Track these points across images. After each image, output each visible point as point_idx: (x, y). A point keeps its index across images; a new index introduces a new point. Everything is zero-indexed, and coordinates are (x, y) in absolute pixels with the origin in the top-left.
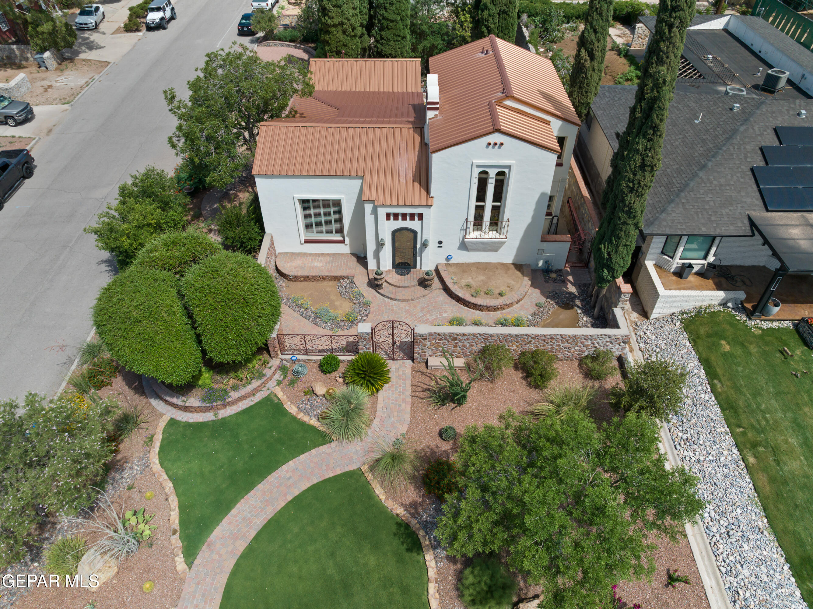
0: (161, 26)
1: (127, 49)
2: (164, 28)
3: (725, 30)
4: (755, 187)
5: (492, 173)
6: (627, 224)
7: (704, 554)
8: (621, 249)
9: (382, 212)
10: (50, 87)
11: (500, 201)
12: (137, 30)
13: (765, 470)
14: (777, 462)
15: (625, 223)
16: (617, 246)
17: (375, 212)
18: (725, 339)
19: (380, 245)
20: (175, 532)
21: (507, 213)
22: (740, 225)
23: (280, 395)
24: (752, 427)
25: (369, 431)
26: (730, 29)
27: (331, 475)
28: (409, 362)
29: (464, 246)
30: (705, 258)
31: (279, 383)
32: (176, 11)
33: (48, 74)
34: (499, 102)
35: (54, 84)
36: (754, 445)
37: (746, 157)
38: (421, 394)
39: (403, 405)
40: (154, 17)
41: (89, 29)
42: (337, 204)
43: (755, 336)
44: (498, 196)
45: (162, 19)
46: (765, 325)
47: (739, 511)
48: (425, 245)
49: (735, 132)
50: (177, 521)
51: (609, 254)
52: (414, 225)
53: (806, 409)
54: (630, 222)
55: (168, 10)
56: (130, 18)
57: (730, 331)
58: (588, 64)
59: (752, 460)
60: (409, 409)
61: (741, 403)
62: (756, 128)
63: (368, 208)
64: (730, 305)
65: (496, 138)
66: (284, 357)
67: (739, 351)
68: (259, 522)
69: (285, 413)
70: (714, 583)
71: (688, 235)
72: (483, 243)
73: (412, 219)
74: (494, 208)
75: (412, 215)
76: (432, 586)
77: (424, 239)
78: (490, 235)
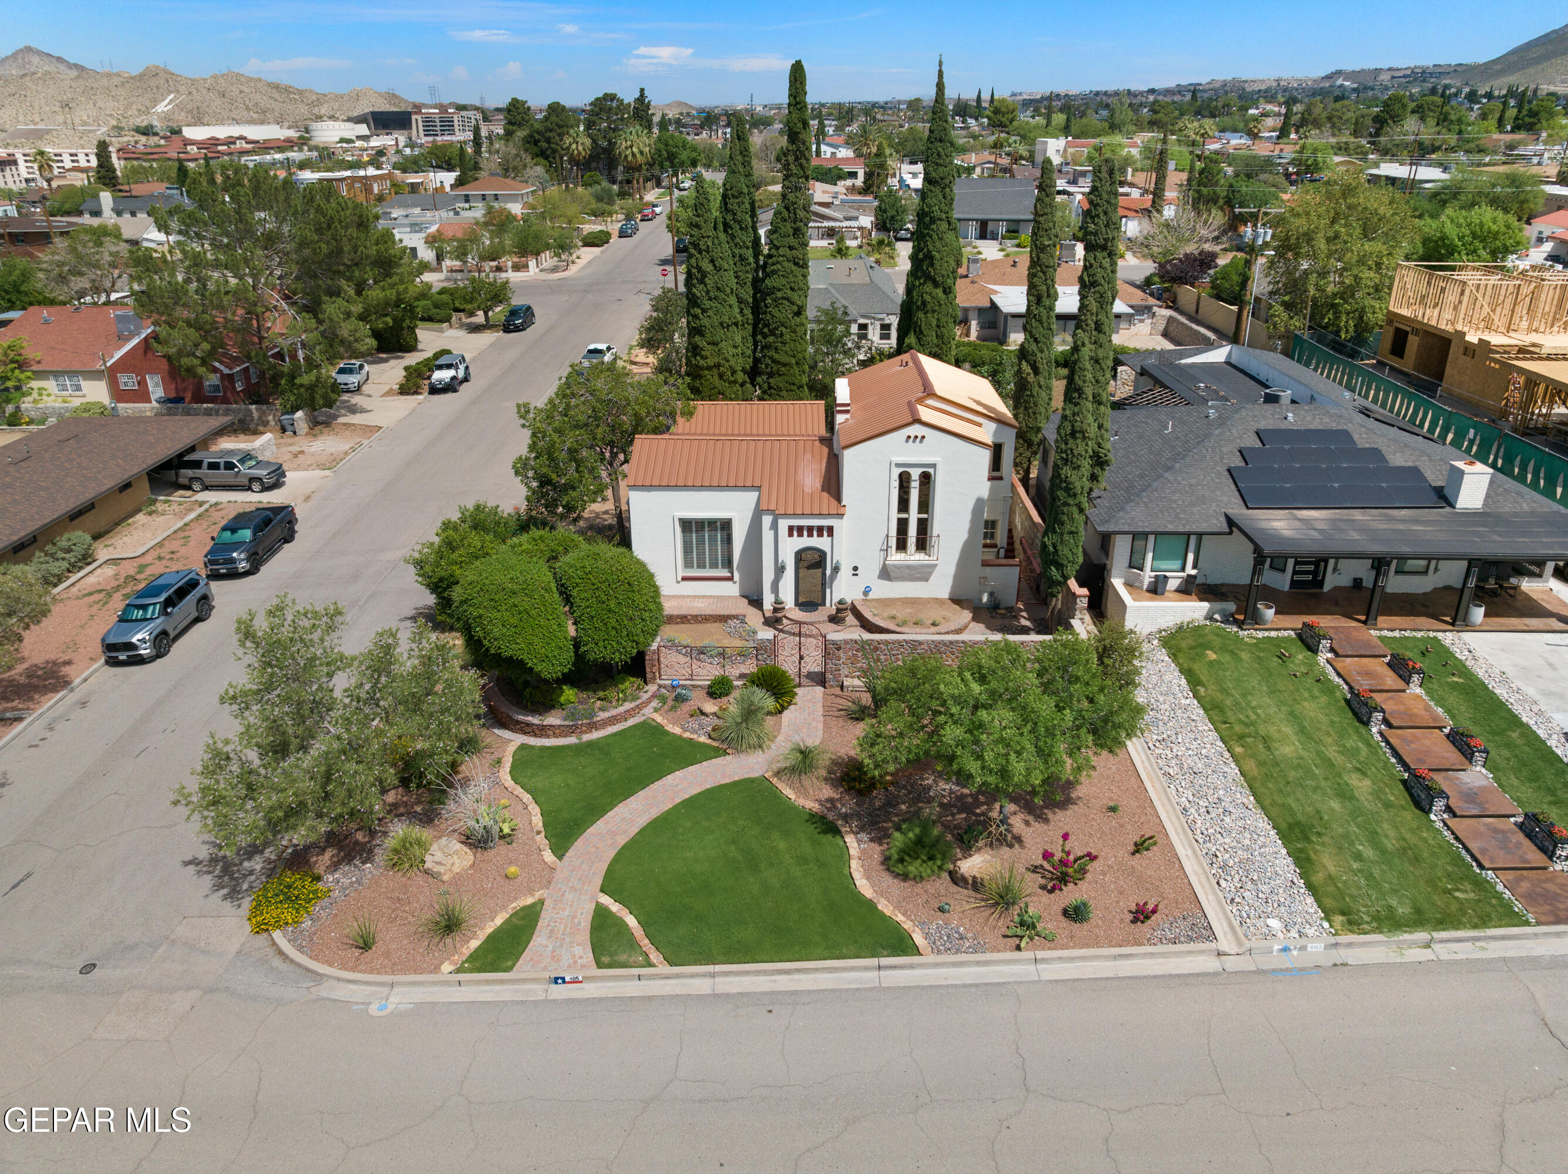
0: (450, 387)
1: (403, 413)
2: (455, 391)
3: (1228, 363)
4: (1233, 486)
5: (915, 474)
6: (1069, 505)
7: (1180, 831)
8: (1066, 537)
9: (784, 524)
10: (302, 452)
11: (927, 512)
12: (416, 393)
13: (1253, 756)
14: (1269, 748)
15: (1066, 504)
17: (774, 526)
18: (1211, 649)
19: (780, 570)
20: (539, 833)
21: (937, 527)
22: (1215, 522)
23: (659, 719)
24: (1241, 721)
25: (773, 746)
26: (1233, 361)
27: (727, 781)
28: (819, 690)
29: (886, 573)
30: (1183, 569)
31: (656, 710)
32: (471, 370)
33: (296, 439)
34: (920, 401)
35: (306, 449)
36: (1241, 737)
37: (1222, 458)
38: (836, 714)
39: (814, 724)
40: (442, 376)
41: (348, 391)
42: (726, 525)
43: (1247, 644)
44: (925, 505)
45: (453, 378)
46: (1260, 635)
47: (1221, 792)
48: (836, 569)
49: (1208, 436)
50: (541, 824)
51: (1055, 547)
52: (821, 543)
53: (1306, 704)
54: (1071, 501)
55: (462, 367)
56: (408, 378)
57: (1217, 642)
58: (1031, 378)
59: (1238, 750)
60: (821, 726)
61: (1228, 702)
62: (1234, 431)
63: (767, 520)
64: (1217, 616)
65: (916, 430)
66: (662, 682)
67: (1226, 658)
68: (642, 821)
69: (667, 733)
70: (1190, 852)
71: (1157, 534)
72: (908, 567)
73: (820, 535)
74: (921, 521)
75: (820, 529)
76: (855, 862)
77: (837, 561)
78: (922, 555)
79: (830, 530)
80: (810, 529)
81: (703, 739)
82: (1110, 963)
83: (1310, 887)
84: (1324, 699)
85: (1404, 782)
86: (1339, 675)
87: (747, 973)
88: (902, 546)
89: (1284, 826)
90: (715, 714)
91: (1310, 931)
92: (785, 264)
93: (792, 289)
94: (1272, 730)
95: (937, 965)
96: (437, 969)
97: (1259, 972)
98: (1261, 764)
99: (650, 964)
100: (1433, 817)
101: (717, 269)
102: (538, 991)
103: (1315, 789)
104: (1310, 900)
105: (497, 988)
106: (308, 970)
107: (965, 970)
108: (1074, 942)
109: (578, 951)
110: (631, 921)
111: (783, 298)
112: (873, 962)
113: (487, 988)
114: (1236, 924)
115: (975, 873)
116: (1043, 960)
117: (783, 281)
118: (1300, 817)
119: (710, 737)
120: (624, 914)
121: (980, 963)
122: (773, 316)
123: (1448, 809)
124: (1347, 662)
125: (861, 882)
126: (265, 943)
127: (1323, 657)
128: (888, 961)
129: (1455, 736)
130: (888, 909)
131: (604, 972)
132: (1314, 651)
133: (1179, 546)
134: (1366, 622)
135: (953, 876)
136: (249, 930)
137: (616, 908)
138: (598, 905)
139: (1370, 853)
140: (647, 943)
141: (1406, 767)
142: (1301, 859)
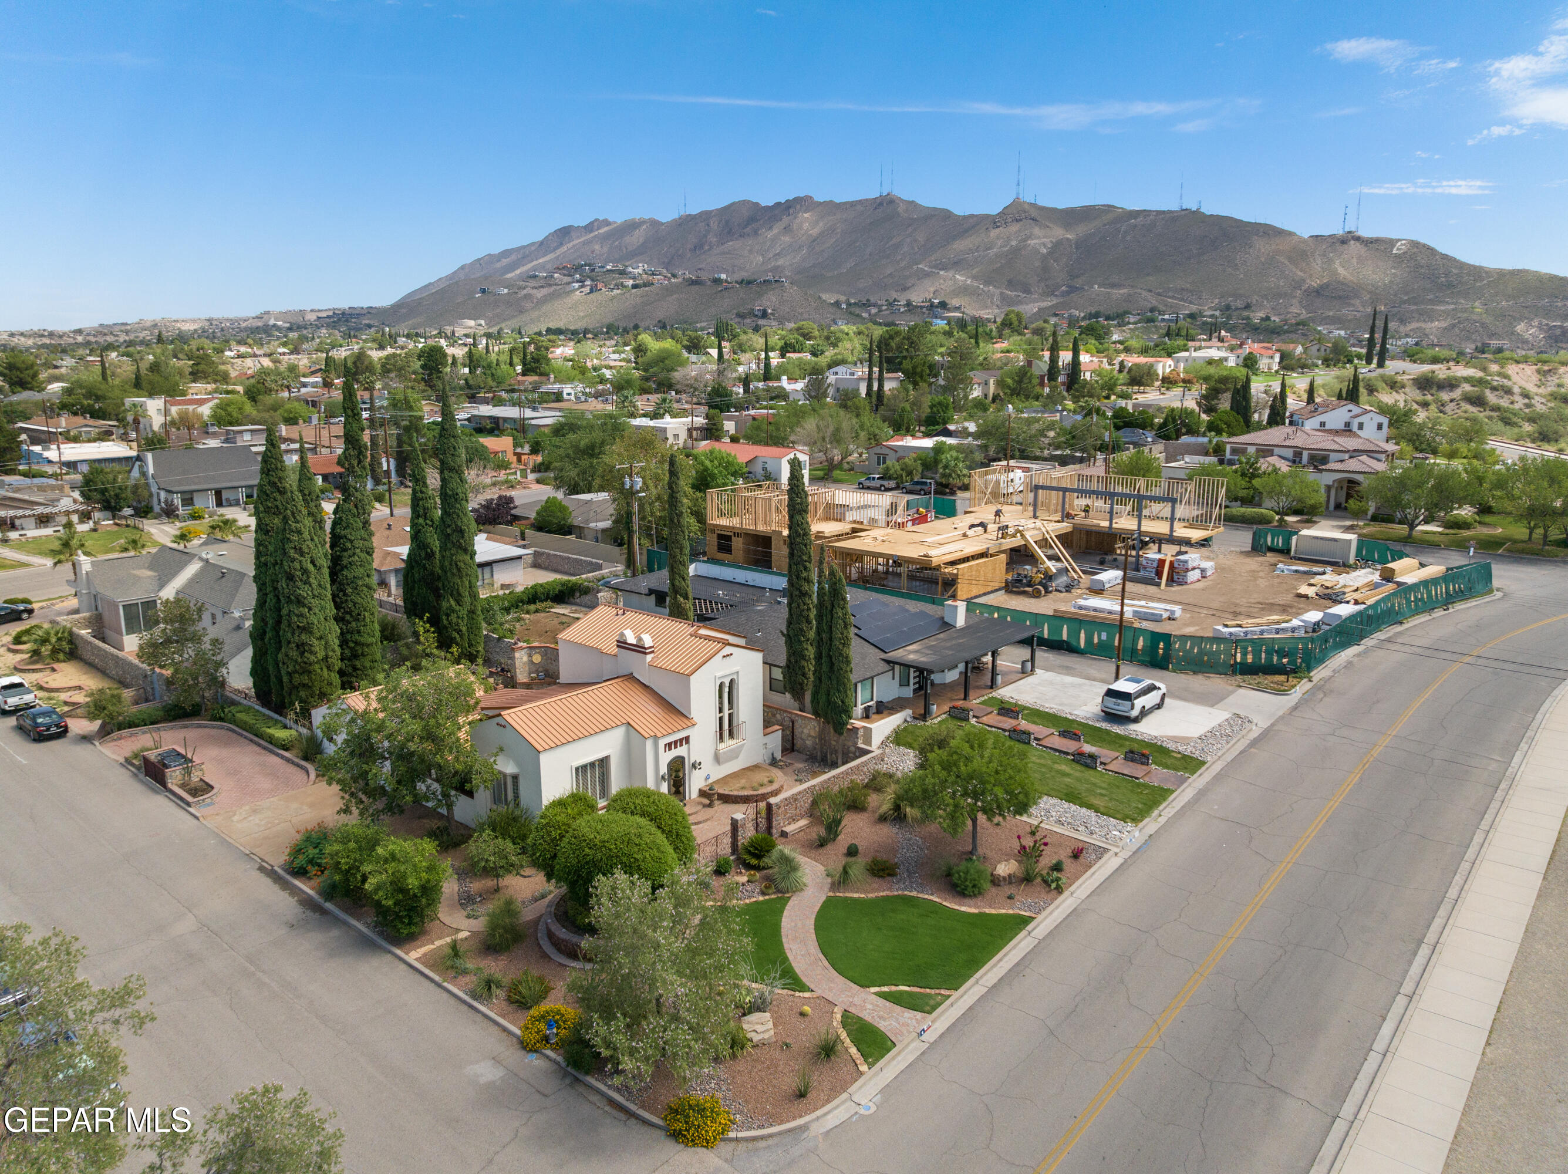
3: (697, 575)
4: (867, 643)
5: (727, 683)
9: (662, 743)
11: (732, 708)
19: (661, 780)
20: (773, 990)
21: (738, 719)
22: (881, 665)
26: (700, 573)
27: (817, 908)
30: (872, 699)
44: (732, 703)
48: (691, 770)
64: (908, 719)
65: (727, 650)
68: (815, 950)
69: (735, 908)
72: (731, 750)
73: (681, 745)
74: (730, 715)
75: (681, 740)
76: (944, 903)
77: (692, 761)
78: (732, 742)
79: (687, 739)
80: (676, 742)
81: (761, 898)
82: (1091, 880)
83: (1103, 814)
85: (1073, 760)
87: (989, 971)
88: (722, 738)
89: (1064, 797)
90: (747, 881)
91: (1128, 829)
96: (861, 1073)
97: (1134, 853)
99: (949, 996)
100: (1099, 769)
101: (319, 569)
102: (920, 1045)
103: (1053, 777)
104: (1112, 819)
105: (899, 1058)
106: (790, 1130)
107: (1055, 914)
108: (1072, 880)
109: (907, 1015)
110: (902, 988)
111: (363, 585)
112: (1024, 932)
113: (895, 1062)
114: (1105, 840)
115: (1008, 872)
116: (1075, 892)
117: (361, 570)
118: (1064, 791)
119: (763, 893)
120: (894, 988)
121: (1057, 908)
122: (355, 604)
123: (1102, 763)
124: (985, 719)
125: (963, 909)
126: (733, 1144)
127: (973, 721)
128: (1029, 927)
129: (1063, 734)
130: (993, 911)
131: (935, 1014)
132: (967, 720)
133: (869, 686)
134: (965, 699)
135: (996, 881)
136: (704, 1150)
137: (885, 989)
138: (875, 993)
139: (1103, 792)
140: (928, 990)
141: (1067, 754)
142: (1089, 806)
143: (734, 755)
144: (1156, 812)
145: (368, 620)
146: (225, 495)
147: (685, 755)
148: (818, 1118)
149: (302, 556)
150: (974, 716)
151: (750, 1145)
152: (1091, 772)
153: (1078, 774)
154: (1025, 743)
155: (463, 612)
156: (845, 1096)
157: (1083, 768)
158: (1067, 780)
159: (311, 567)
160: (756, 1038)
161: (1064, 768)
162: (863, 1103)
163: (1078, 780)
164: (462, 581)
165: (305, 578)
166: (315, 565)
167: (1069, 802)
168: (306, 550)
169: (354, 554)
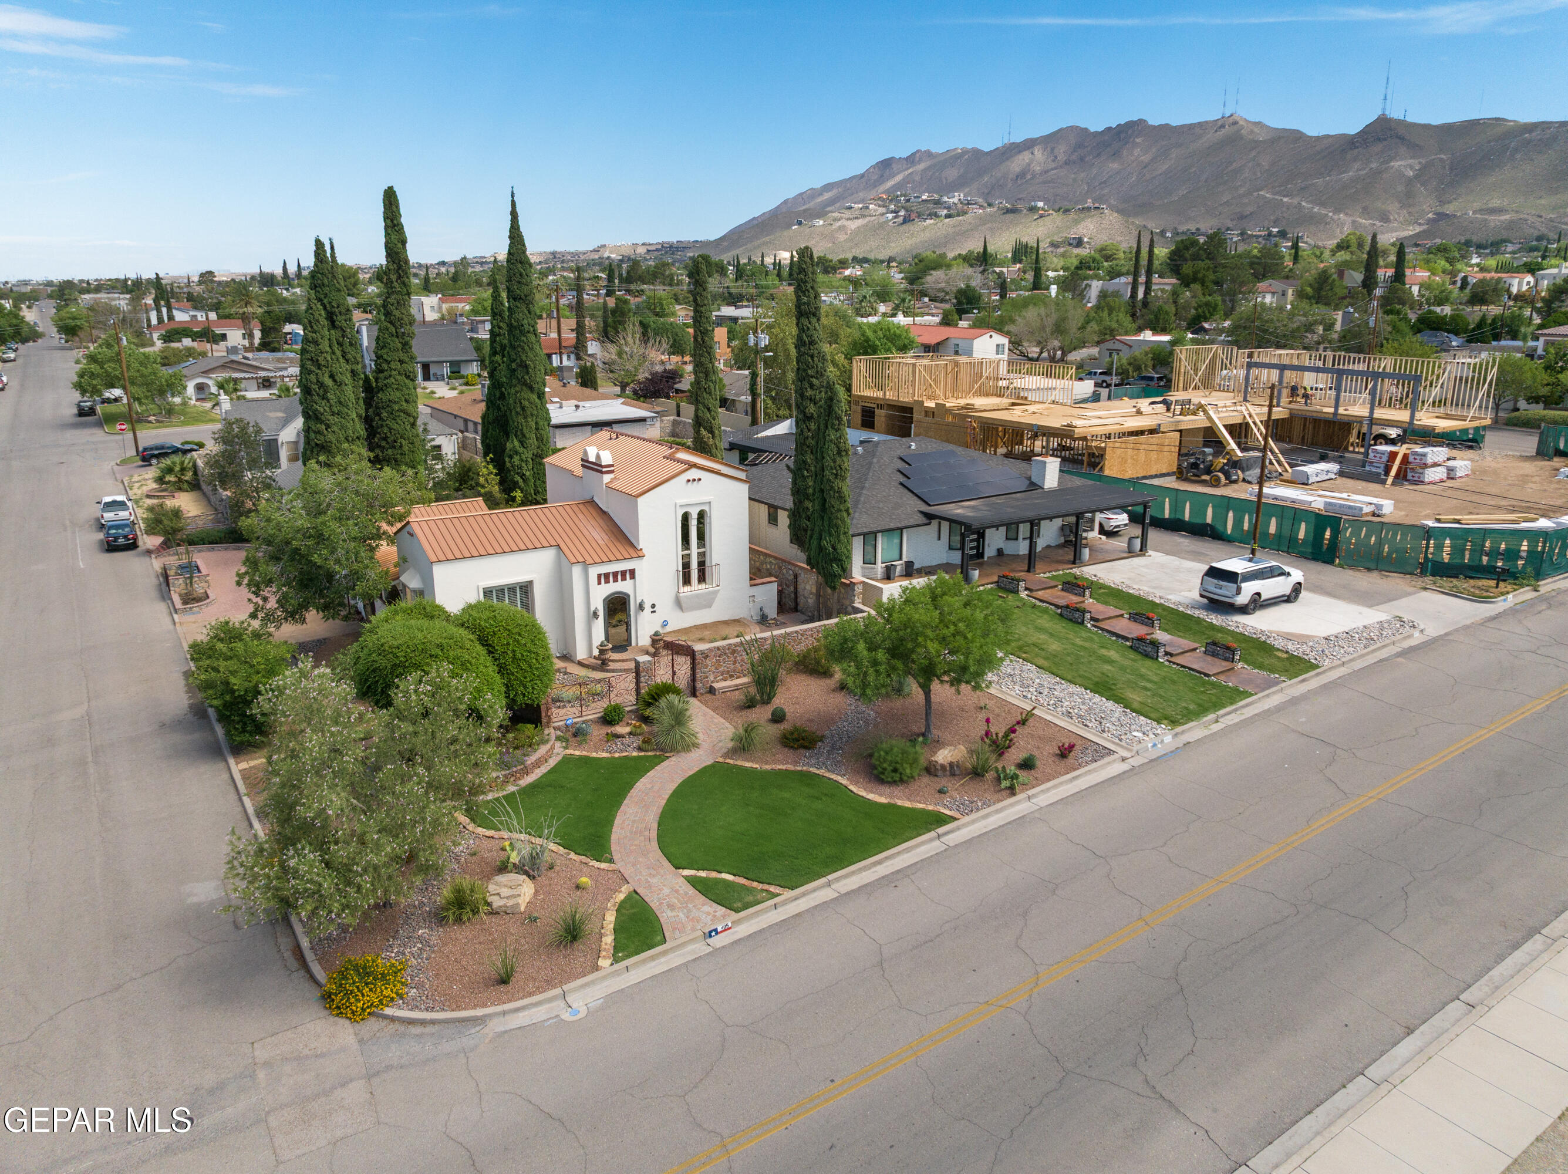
4: (910, 493)
5: (694, 513)
7: (1035, 708)
9: (593, 573)
11: (704, 546)
13: (1037, 655)
14: (1043, 649)
16: (838, 536)
17: (583, 574)
19: (591, 618)
20: (568, 854)
21: (713, 559)
22: (916, 517)
23: (575, 752)
25: (701, 743)
30: (901, 559)
31: (566, 747)
37: (890, 477)
39: (717, 722)
44: (702, 540)
47: (1038, 681)
48: (641, 607)
49: (870, 464)
50: (562, 849)
52: (625, 586)
53: (1038, 621)
59: (1024, 655)
60: (723, 720)
62: (885, 459)
63: (576, 572)
65: (693, 473)
66: (556, 725)
68: (652, 817)
69: (595, 760)
71: (882, 531)
72: (697, 596)
73: (624, 579)
74: (702, 555)
75: (624, 573)
76: (852, 787)
77: (639, 601)
78: (703, 586)
79: (632, 572)
80: (615, 574)
81: (635, 754)
82: (1069, 786)
83: (1133, 711)
84: (1045, 616)
85: (1131, 647)
86: (1041, 601)
87: (853, 873)
88: (687, 581)
89: (1091, 686)
90: (630, 733)
91: (1159, 732)
92: (398, 377)
93: (407, 401)
94: (1034, 639)
95: (973, 822)
96: (596, 968)
97: (1151, 761)
98: (1046, 659)
99: (777, 895)
100: (1161, 660)
101: (339, 384)
102: (701, 948)
103: (1090, 662)
104: (1142, 718)
105: (663, 960)
107: (992, 819)
108: (1039, 782)
109: (706, 908)
110: (729, 877)
112: (932, 834)
113: (653, 964)
114: (1117, 741)
115: (950, 759)
116: (1034, 796)
117: (398, 394)
118: (1097, 679)
119: (640, 749)
120: (714, 875)
121: (997, 811)
122: (390, 429)
123: (1167, 653)
124: (1040, 594)
125: (871, 796)
126: (386, 1022)
127: (1024, 594)
128: (941, 830)
129: (1135, 617)
130: (908, 804)
131: (742, 914)
132: (1016, 592)
133: (897, 541)
134: (1029, 571)
135: (931, 770)
136: (348, 1022)
137: (703, 874)
138: (686, 877)
139: (1149, 685)
140: (755, 884)
141: (1126, 639)
142: (1118, 700)
143: (706, 603)
144: (1211, 716)
145: (406, 449)
146: (433, 370)
147: (630, 592)
148: (504, 1013)
149: (319, 368)
150: (1026, 589)
151: (402, 1028)
152: (1148, 663)
153: (1127, 663)
154: (1076, 622)
155: (528, 455)
156: (558, 991)
157: (1139, 657)
158: (1107, 667)
159: (329, 382)
160: (497, 903)
161: (1113, 654)
162: (574, 1006)
163: (1123, 669)
164: (527, 422)
165: (321, 392)
166: (335, 381)
167: (1096, 692)
168: (323, 363)
169: (390, 376)
